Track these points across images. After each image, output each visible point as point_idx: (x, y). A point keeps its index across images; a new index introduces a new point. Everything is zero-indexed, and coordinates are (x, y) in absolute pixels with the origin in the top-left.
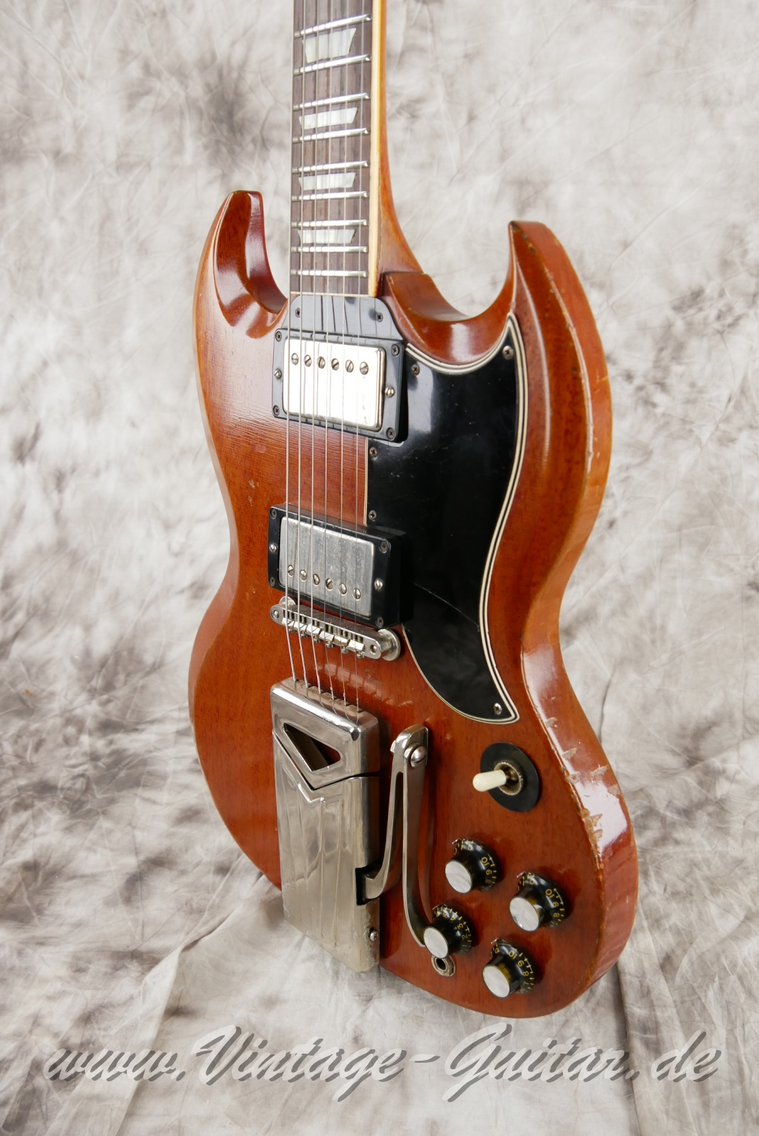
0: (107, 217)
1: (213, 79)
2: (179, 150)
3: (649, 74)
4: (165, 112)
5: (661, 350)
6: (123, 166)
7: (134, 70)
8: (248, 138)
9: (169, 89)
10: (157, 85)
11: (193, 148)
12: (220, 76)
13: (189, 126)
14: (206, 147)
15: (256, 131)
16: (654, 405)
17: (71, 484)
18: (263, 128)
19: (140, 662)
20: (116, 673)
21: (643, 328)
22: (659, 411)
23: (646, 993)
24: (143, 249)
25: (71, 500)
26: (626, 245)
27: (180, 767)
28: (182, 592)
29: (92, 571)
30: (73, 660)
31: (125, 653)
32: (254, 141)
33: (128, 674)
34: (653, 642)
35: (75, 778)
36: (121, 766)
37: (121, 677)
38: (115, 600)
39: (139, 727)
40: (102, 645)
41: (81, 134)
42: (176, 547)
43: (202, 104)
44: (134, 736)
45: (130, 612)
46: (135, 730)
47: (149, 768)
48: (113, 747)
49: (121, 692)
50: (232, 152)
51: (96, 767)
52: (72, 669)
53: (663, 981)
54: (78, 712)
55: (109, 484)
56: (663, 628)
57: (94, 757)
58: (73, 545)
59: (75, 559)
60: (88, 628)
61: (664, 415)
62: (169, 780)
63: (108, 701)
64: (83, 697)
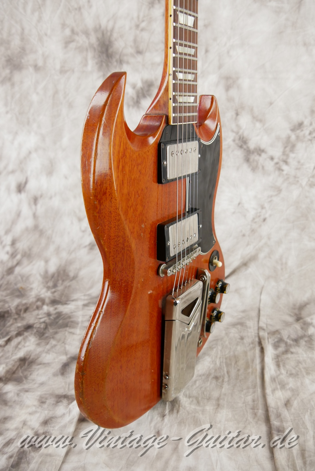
0: (56, 92)
1: (100, 35)
2: (86, 65)
3: (281, 33)
4: (80, 49)
5: (285, 147)
6: (63, 71)
7: (68, 32)
8: (114, 60)
9: (82, 40)
10: (77, 38)
11: (91, 64)
12: (103, 34)
13: (90, 55)
14: (97, 63)
15: (118, 57)
16: (282, 170)
17: (40, 202)
18: (120, 56)
19: (68, 276)
20: (58, 280)
21: (278, 138)
22: (285, 173)
23: (279, 416)
24: (71, 106)
25: (40, 209)
26: (271, 104)
27: (84, 319)
28: (85, 247)
29: (48, 238)
30: (40, 275)
31: (62, 272)
32: (117, 61)
33: (63, 281)
34: (282, 269)
35: (41, 323)
36: (60, 318)
37: (60, 282)
38: (58, 250)
39: (68, 302)
40: (52, 268)
41: (45, 58)
42: (83, 229)
43: (95, 46)
44: (66, 306)
45: (64, 255)
46: (66, 304)
47: (72, 320)
48: (57, 311)
49: (60, 288)
50: (107, 66)
51: (50, 319)
52: (40, 278)
53: (286, 411)
54: (42, 296)
55: (56, 202)
56: (286, 263)
57: (49, 314)
58: (41, 227)
59: (42, 233)
60: (47, 261)
61: (287, 174)
62: (80, 325)
63: (55, 292)
64: (44, 290)
